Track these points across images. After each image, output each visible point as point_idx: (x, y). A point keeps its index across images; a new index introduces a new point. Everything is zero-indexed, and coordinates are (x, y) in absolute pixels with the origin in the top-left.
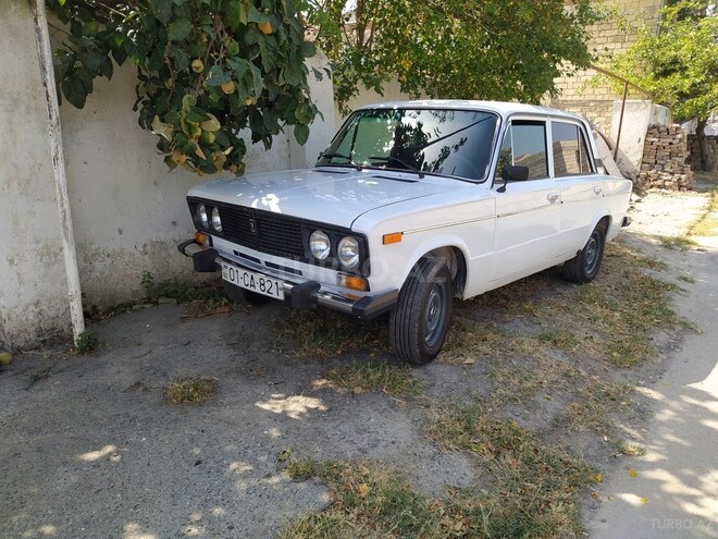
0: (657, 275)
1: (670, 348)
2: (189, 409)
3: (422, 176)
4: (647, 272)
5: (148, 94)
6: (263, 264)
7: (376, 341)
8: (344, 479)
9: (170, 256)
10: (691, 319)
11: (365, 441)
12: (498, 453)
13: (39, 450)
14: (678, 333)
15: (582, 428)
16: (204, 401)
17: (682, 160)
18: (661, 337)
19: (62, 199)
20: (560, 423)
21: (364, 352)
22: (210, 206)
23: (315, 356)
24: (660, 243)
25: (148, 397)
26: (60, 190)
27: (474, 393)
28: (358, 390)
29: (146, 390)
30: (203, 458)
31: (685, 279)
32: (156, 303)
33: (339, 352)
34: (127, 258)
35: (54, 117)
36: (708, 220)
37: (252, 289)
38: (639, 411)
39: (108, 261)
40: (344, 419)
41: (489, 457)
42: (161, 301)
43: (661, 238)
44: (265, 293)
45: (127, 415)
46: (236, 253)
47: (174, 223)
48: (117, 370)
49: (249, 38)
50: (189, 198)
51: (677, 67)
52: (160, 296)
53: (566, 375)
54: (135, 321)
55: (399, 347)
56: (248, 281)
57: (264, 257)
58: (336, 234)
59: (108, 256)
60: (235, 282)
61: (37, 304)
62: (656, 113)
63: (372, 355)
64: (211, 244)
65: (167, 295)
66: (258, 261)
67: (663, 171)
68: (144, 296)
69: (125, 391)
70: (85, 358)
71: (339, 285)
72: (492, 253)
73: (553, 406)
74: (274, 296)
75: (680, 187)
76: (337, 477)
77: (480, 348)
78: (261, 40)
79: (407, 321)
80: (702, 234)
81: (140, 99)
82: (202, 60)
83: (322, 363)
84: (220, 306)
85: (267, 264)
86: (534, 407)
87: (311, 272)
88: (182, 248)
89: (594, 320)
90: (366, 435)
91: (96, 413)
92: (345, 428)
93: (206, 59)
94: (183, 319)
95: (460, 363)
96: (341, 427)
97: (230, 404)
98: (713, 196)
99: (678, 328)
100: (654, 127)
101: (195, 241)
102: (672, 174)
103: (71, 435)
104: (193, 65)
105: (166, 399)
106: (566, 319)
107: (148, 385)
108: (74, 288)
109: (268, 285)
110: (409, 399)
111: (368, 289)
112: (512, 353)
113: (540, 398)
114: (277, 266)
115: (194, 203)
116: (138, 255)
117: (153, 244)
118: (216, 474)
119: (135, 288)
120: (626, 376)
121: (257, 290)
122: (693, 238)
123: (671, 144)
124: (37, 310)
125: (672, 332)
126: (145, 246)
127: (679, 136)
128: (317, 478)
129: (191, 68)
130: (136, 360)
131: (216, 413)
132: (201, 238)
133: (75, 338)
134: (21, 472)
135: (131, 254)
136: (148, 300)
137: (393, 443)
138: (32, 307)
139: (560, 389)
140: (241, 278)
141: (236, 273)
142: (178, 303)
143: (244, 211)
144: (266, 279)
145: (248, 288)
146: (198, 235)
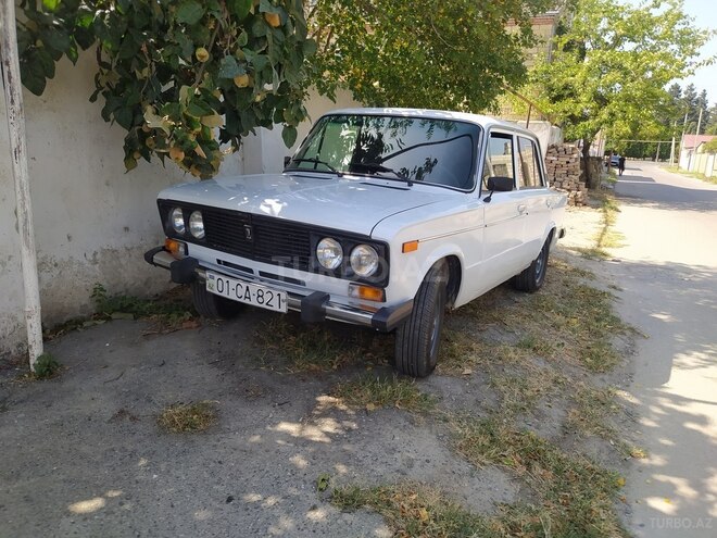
0: (592, 284)
1: (630, 352)
2: (194, 437)
3: (410, 185)
4: (582, 281)
5: (108, 84)
6: (258, 275)
7: (369, 354)
8: (396, 505)
9: (121, 266)
10: (634, 325)
11: (399, 460)
12: (528, 465)
13: (27, 499)
14: (629, 338)
15: (588, 433)
16: (208, 428)
17: (577, 178)
18: (618, 342)
20: (567, 430)
21: (360, 366)
22: (188, 210)
23: (310, 372)
24: (580, 254)
25: (140, 426)
27: (483, 404)
28: (371, 407)
29: (133, 419)
30: (232, 493)
31: (614, 287)
32: (109, 319)
33: (335, 367)
34: (75, 268)
35: (17, 102)
36: (609, 234)
37: (247, 301)
38: (628, 414)
39: (56, 272)
40: (367, 439)
41: (521, 470)
42: (114, 316)
43: (579, 250)
44: (264, 306)
45: (123, 449)
46: (219, 261)
47: (126, 229)
48: (90, 397)
49: (257, 29)
50: (159, 201)
51: (567, 92)
52: (114, 311)
53: (555, 382)
54: (91, 340)
55: (405, 359)
56: (242, 292)
57: (258, 266)
58: (348, 241)
59: (56, 265)
60: (224, 294)
62: (552, 134)
63: (369, 369)
64: (186, 252)
65: (123, 310)
66: (251, 271)
67: (561, 187)
68: (94, 311)
69: (110, 421)
70: (45, 384)
71: (350, 295)
72: (480, 262)
73: (556, 414)
74: (275, 308)
75: (576, 203)
76: (389, 504)
77: (471, 358)
78: (269, 34)
80: (610, 246)
81: (100, 88)
82: (207, 48)
83: (320, 379)
84: (184, 321)
85: (262, 273)
86: (540, 415)
87: (312, 281)
88: (149, 257)
89: (556, 326)
90: (397, 455)
91: (84, 449)
92: (373, 448)
93: (210, 49)
94: (147, 337)
95: (460, 374)
96: (369, 448)
97: (238, 429)
98: (605, 211)
99: (628, 333)
100: (553, 147)
101: (164, 249)
102: (569, 190)
103: (62, 477)
104: (197, 53)
105: (163, 427)
106: (534, 327)
107: (134, 412)
108: (33, 302)
109: (267, 297)
110: (425, 414)
111: (384, 300)
112: (501, 362)
113: (542, 405)
114: (276, 277)
115: (166, 207)
116: (88, 265)
117: (104, 252)
118: (255, 511)
119: (83, 303)
120: (603, 380)
121: (254, 302)
122: (604, 250)
123: (568, 162)
125: (625, 338)
126: (95, 253)
127: (575, 156)
128: (368, 507)
129: (194, 57)
130: (110, 384)
131: (226, 441)
132: (173, 245)
133: (32, 362)
134: (14, 528)
135: (81, 264)
136: (99, 315)
137: (428, 461)
139: (555, 396)
140: (232, 290)
141: (226, 285)
142: (135, 318)
143: (237, 217)
144: (265, 291)
145: (242, 300)
146: (168, 242)
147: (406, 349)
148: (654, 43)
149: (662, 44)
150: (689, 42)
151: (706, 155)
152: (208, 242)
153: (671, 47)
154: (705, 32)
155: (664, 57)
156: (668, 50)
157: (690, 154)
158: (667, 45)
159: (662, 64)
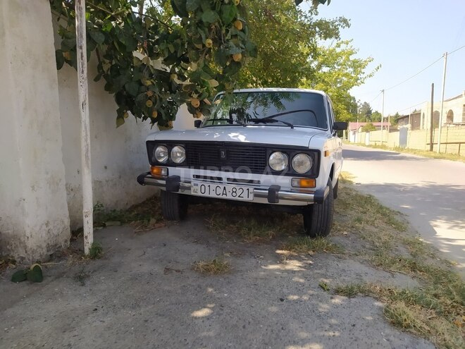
3: (292, 128)
6: (226, 180)
14: (400, 216)
16: (230, 271)
19: (87, 135)
21: (283, 236)
22: (172, 145)
26: (86, 128)
32: (104, 226)
33: (271, 237)
37: (224, 197)
39: (72, 194)
42: (107, 224)
44: (237, 198)
46: (196, 176)
50: (148, 142)
52: (108, 220)
56: (220, 191)
57: (224, 175)
58: (290, 151)
59: (72, 190)
60: (207, 195)
61: (47, 225)
64: (168, 173)
65: (114, 219)
66: (221, 179)
70: (98, 262)
71: (292, 186)
74: (246, 198)
79: (326, 207)
81: (102, 73)
85: (229, 179)
87: (266, 179)
89: (363, 212)
95: (342, 235)
99: (398, 214)
101: (149, 173)
106: (353, 213)
108: (90, 206)
109: (239, 192)
111: (314, 186)
113: (393, 246)
115: (152, 145)
121: (229, 197)
122: (348, 179)
124: (47, 229)
125: (398, 216)
128: (360, 294)
132: (156, 170)
133: (87, 248)
136: (97, 224)
138: (44, 227)
139: (395, 242)
140: (212, 191)
141: (207, 188)
142: (121, 225)
143: (214, 145)
144: (238, 188)
145: (220, 197)
146: (152, 169)
147: (320, 219)
148: (339, 67)
149: (344, 68)
150: (358, 67)
151: (364, 133)
152: (187, 164)
153: (349, 69)
154: (365, 61)
155: (346, 75)
156: (347, 71)
157: (354, 133)
158: (347, 69)
159: (345, 79)
